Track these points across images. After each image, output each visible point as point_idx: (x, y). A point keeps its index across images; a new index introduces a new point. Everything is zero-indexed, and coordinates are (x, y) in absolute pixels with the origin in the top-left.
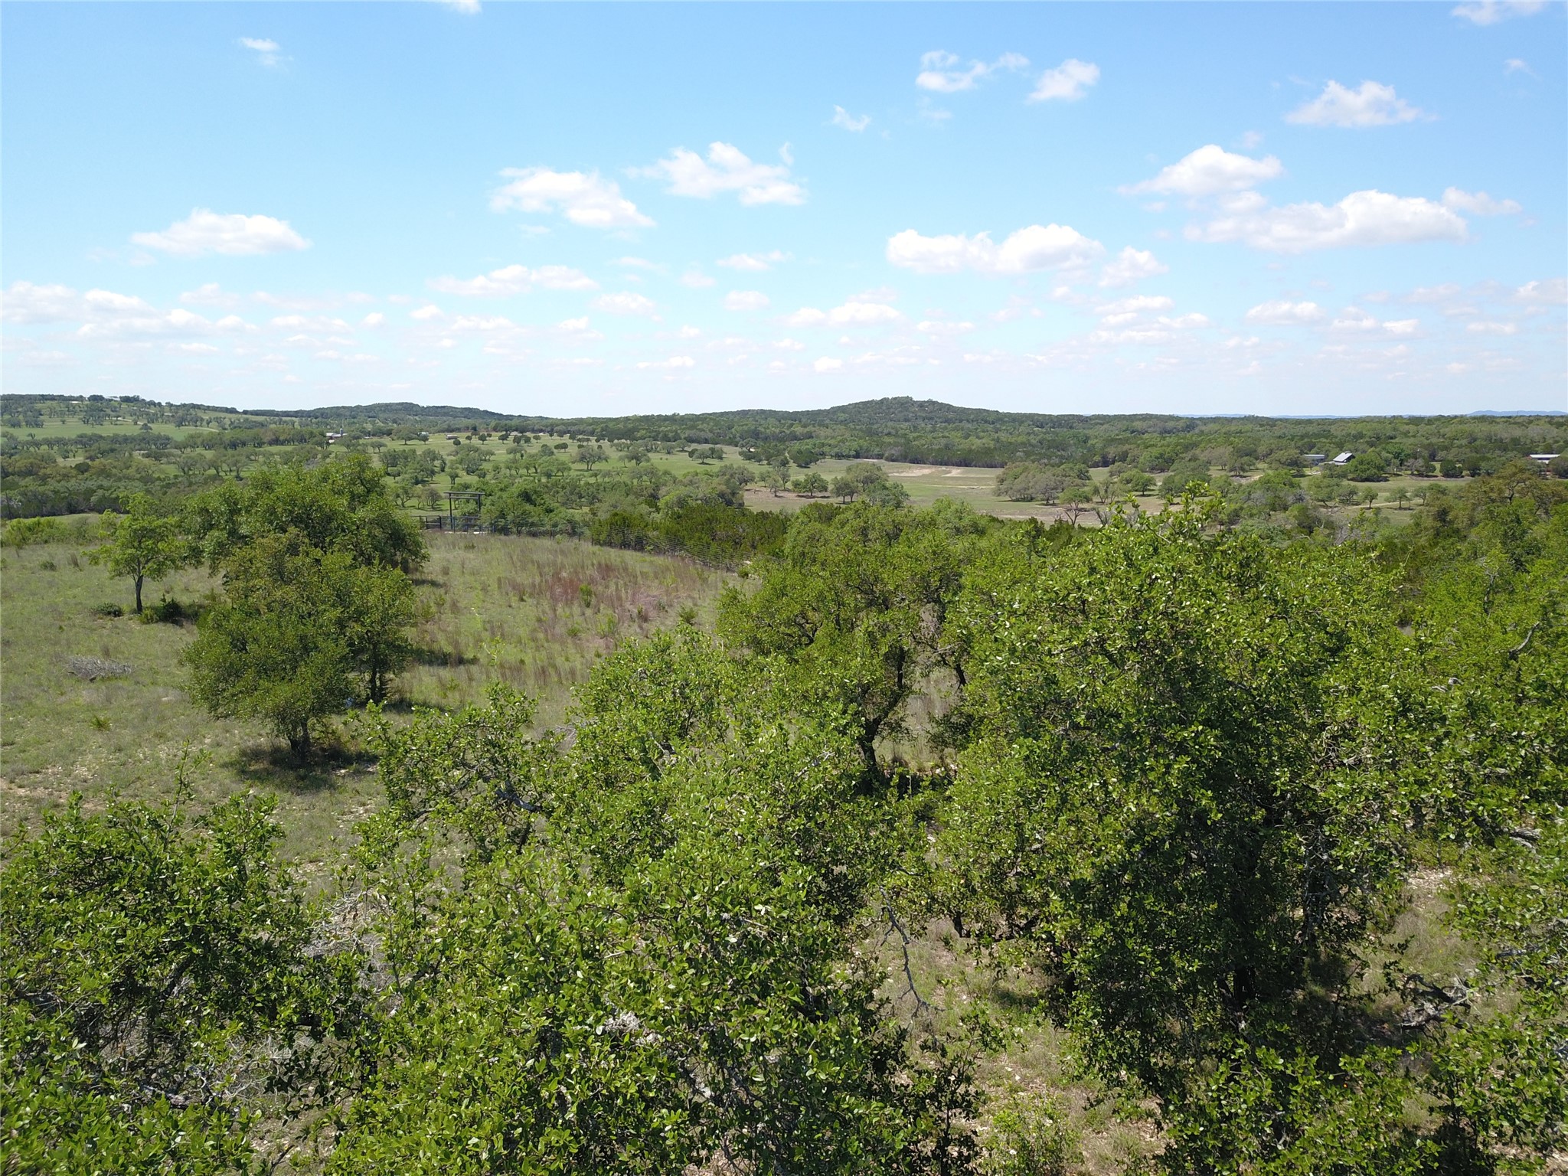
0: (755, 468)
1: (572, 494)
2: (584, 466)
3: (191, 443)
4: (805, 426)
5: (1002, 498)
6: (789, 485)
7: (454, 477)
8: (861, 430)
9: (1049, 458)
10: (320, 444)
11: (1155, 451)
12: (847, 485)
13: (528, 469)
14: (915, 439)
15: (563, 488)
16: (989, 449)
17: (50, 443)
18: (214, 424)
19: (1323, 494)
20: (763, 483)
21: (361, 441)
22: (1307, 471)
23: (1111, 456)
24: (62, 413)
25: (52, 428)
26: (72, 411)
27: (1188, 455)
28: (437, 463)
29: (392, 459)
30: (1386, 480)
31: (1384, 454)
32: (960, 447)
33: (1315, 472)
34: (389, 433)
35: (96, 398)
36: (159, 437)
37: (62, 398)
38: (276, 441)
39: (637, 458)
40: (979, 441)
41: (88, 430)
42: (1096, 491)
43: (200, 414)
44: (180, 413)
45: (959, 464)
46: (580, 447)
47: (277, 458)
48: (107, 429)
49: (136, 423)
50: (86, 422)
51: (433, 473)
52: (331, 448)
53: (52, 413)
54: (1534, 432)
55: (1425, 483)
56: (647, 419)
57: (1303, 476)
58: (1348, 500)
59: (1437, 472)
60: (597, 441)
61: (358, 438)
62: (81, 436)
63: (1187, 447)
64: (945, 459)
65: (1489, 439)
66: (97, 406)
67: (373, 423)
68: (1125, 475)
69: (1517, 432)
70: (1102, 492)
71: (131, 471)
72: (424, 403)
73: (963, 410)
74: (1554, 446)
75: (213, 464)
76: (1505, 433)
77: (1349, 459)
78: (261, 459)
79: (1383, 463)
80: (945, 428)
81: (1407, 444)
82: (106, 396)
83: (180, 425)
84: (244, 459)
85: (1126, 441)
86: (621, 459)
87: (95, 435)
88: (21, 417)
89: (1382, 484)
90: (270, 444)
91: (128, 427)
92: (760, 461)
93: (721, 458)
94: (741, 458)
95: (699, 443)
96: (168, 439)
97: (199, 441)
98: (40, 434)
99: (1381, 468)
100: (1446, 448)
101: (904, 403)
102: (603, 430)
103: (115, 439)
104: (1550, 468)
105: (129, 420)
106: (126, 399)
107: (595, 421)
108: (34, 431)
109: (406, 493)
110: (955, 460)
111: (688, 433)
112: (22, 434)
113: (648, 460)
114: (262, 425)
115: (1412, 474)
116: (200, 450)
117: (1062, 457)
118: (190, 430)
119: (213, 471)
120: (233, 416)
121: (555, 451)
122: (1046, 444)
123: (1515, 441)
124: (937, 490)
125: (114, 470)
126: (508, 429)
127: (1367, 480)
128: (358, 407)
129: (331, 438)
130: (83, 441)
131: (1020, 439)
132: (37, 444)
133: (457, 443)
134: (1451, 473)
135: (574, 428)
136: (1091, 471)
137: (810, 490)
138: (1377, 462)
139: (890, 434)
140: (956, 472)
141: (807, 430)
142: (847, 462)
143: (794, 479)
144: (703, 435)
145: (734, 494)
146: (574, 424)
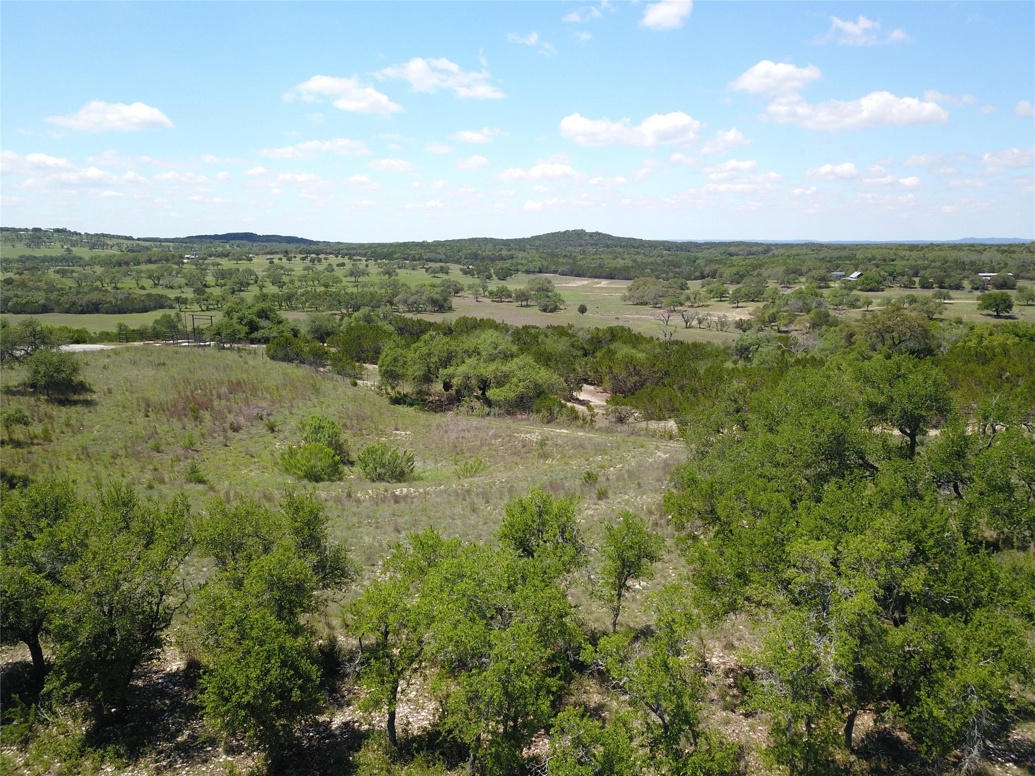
2: (353, 279)
5: (626, 303)
6: (487, 293)
7: (261, 287)
9: (667, 273)
12: (523, 294)
13: (313, 281)
14: (581, 259)
16: (628, 267)
18: (115, 248)
19: (837, 300)
20: (470, 292)
21: (206, 262)
22: (832, 284)
23: (706, 272)
24: (13, 240)
26: (20, 238)
27: (755, 273)
28: (253, 277)
29: (222, 275)
30: (883, 290)
32: (609, 266)
33: (835, 285)
34: (227, 255)
35: (36, 230)
37: (14, 230)
38: (150, 261)
39: (389, 273)
40: (622, 261)
41: (28, 252)
42: (688, 298)
43: (108, 240)
44: (94, 240)
45: (607, 278)
46: (353, 265)
47: (146, 274)
48: (41, 252)
49: (62, 247)
50: (29, 246)
51: (248, 284)
55: (908, 292)
56: (405, 245)
57: (829, 287)
58: (853, 305)
59: (917, 285)
60: (366, 261)
61: (205, 259)
63: (755, 267)
64: (597, 275)
65: (956, 262)
66: (37, 236)
68: (710, 287)
69: (974, 257)
70: (692, 299)
72: (260, 233)
73: (619, 238)
74: (996, 267)
75: (99, 279)
76: (966, 257)
77: (859, 276)
79: (881, 279)
80: (603, 252)
81: (900, 265)
82: (43, 228)
83: (90, 248)
86: (379, 274)
89: (880, 293)
90: (145, 263)
91: (57, 249)
92: (473, 275)
93: (447, 273)
94: (461, 273)
97: (98, 261)
99: (879, 283)
100: (925, 268)
105: (58, 245)
106: (58, 231)
110: (604, 275)
111: (428, 255)
114: (148, 248)
115: (901, 286)
116: (95, 267)
117: (676, 273)
118: (98, 252)
120: (129, 242)
121: (336, 268)
122: (667, 263)
124: (587, 296)
127: (870, 290)
129: (188, 258)
130: (21, 260)
131: (650, 260)
133: (272, 262)
134: (925, 286)
135: (353, 252)
136: (690, 283)
137: (500, 297)
138: (878, 278)
139: (565, 256)
140: (604, 283)
141: (510, 253)
142: (532, 276)
143: (489, 289)
144: (439, 257)
145: (445, 300)
146: (354, 249)
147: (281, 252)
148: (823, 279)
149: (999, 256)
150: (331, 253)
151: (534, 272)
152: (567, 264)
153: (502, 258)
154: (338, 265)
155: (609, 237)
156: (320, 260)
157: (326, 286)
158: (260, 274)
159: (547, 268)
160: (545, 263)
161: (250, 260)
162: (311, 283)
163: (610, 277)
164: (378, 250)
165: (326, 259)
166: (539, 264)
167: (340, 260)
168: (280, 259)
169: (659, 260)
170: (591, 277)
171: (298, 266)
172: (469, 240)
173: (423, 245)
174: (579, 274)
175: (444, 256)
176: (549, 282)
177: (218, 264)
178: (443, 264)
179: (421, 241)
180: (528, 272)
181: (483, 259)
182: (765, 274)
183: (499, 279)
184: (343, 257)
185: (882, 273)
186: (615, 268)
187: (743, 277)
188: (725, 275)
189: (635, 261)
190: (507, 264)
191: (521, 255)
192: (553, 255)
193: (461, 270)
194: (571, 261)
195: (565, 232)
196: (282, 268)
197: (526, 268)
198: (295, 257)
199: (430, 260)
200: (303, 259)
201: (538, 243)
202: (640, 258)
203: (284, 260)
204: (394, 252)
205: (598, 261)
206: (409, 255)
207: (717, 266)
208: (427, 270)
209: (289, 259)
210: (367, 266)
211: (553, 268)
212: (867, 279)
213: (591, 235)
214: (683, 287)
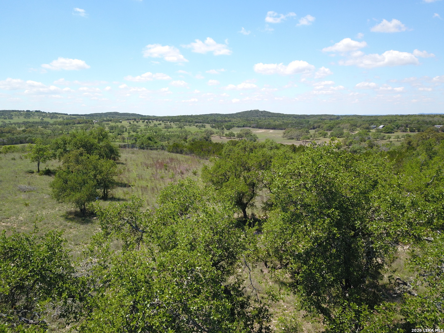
0: (214, 130)
1: (163, 137)
2: (166, 130)
3: (55, 123)
4: (229, 118)
5: (284, 138)
6: (224, 135)
7: (129, 133)
8: (244, 119)
9: (298, 127)
10: (92, 124)
11: (328, 125)
12: (240, 135)
13: (150, 131)
14: (260, 122)
15: (160, 136)
16: (281, 124)
17: (15, 124)
18: (61, 118)
19: (376, 137)
20: (217, 135)
21: (103, 123)
22: (371, 131)
23: (315, 126)
24: (18, 115)
25: (15, 120)
26: (21, 115)
27: (337, 126)
28: (124, 129)
29: (112, 128)
30: (394, 133)
31: (393, 126)
32: (272, 124)
33: (373, 131)
34: (111, 121)
35: (28, 111)
36: (46, 122)
37: (18, 111)
38: (79, 123)
39: (181, 127)
40: (278, 122)
41: (26, 120)
42: (311, 136)
43: (57, 115)
44: (52, 115)
45: (272, 129)
46: (165, 124)
47: (79, 128)
48: (31, 120)
49: (39, 118)
50: (25, 118)
51: (123, 132)
52: (94, 125)
53: (16, 115)
54: (436, 119)
55: (405, 134)
56: (184, 116)
57: (370, 132)
58: (383, 139)
59: (408, 131)
60: (170, 123)
61: (102, 122)
62: (24, 122)
63: (337, 124)
64: (268, 128)
65: (423, 121)
66: (28, 113)
67: (106, 118)
68: (319, 132)
69: (431, 119)
70: (313, 137)
71: (38, 132)
72: (121, 112)
73: (274, 113)
74: (441, 123)
75: (61, 130)
76: (428, 120)
77: (383, 127)
78: (75, 128)
79: (393, 128)
80: (268, 119)
81: (400, 123)
82: (31, 110)
83: (52, 118)
84: (70, 128)
85: (320, 122)
86: (176, 128)
87: (28, 121)
88: (7, 116)
89: (393, 134)
90: (77, 124)
91: (37, 119)
92: (216, 128)
93: (205, 127)
94: (210, 127)
95: (199, 123)
96: (48, 122)
97: (57, 123)
98: (12, 121)
99: (392, 130)
100: (411, 124)
101: (257, 112)
102: (171, 119)
103: (33, 123)
104: (440, 129)
105: (37, 117)
106: (37, 111)
107: (169, 117)
108: (10, 120)
109: (116, 138)
110: (271, 128)
111: (195, 120)
112: (7, 121)
113: (184, 128)
114: (75, 118)
115: (401, 131)
116: (57, 126)
117: (302, 127)
118: (54, 120)
119: (61, 132)
120: (67, 116)
121: (158, 125)
122: (297, 123)
123: (430, 122)
124: (266, 136)
125: (33, 132)
126: (145, 119)
127: (388, 133)
128: (102, 113)
129: (94, 122)
130: (24, 123)
131: (290, 122)
132: (11, 124)
133: (130, 123)
134: (412, 131)
135: (164, 119)
136: (310, 131)
137: (230, 137)
138: (391, 128)
139: (253, 120)
140: (271, 131)
143: (225, 133)
144: (200, 121)
145: (208, 138)
147: (133, 119)
148: (368, 128)
150: (154, 120)
151: (241, 127)
152: (254, 123)
153: (226, 122)
155: (270, 113)
158: (128, 128)
160: (246, 123)
161: (121, 122)
163: (274, 128)
166: (243, 124)
168: (133, 122)
169: (293, 122)
170: (266, 128)
172: (210, 114)
174: (260, 128)
176: (250, 130)
178: (202, 124)
179: (190, 115)
181: (218, 122)
182: (342, 127)
183: (228, 129)
186: (276, 125)
187: (332, 128)
188: (324, 127)
189: (283, 122)
195: (250, 111)
200: (143, 122)
201: (239, 115)
204: (181, 119)
205: (268, 122)
206: (187, 120)
207: (320, 124)
208: (196, 126)
209: (137, 122)
211: (249, 125)
212: (387, 128)
213: (262, 112)
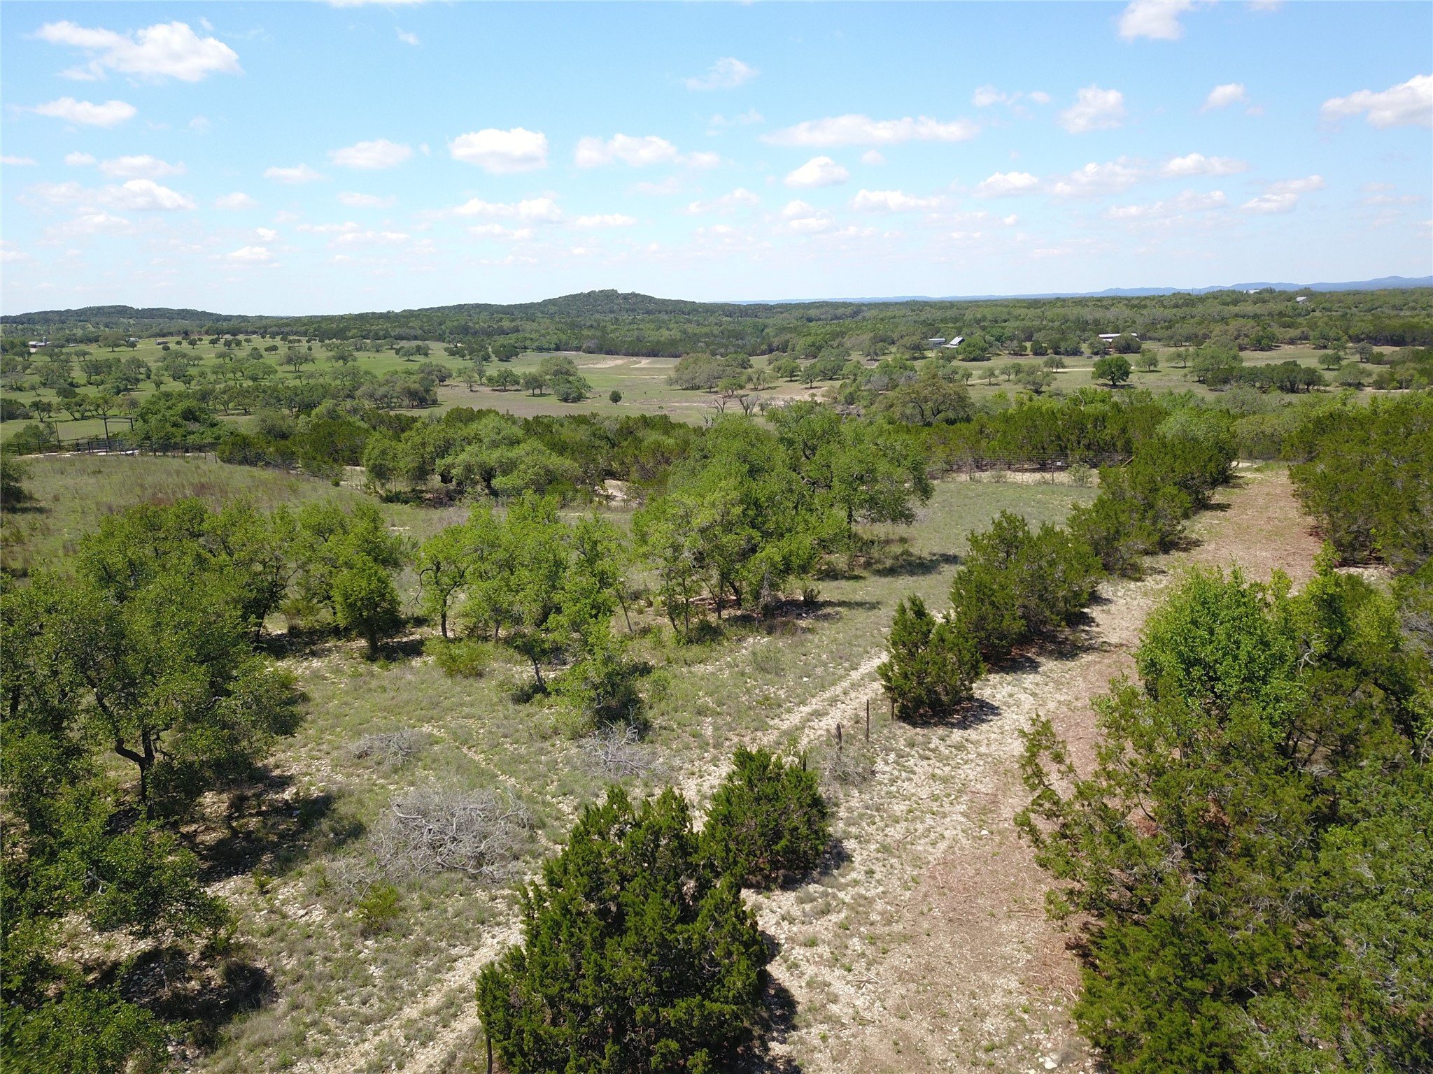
2: (292, 368)
4: (512, 321)
5: (674, 387)
6: (484, 380)
7: (158, 384)
8: (565, 323)
9: (724, 346)
12: (535, 379)
16: (675, 339)
19: (930, 375)
20: (460, 379)
21: (64, 350)
22: (927, 354)
23: (776, 344)
30: (989, 359)
32: (650, 338)
33: (933, 355)
34: (98, 340)
39: (344, 358)
40: (668, 332)
42: (752, 379)
45: (645, 354)
46: (290, 348)
51: (138, 380)
52: (32, 358)
55: (1018, 361)
56: (362, 317)
59: (1028, 351)
60: (308, 342)
61: (63, 346)
63: (835, 335)
64: (636, 350)
65: (1077, 321)
68: (779, 363)
70: (756, 380)
73: (664, 302)
74: (1121, 326)
77: (960, 343)
79: (987, 345)
80: (641, 320)
81: (1009, 327)
85: (795, 329)
86: (329, 359)
89: (981, 363)
92: (463, 356)
93: (426, 355)
94: (446, 354)
95: (408, 339)
99: (984, 350)
100: (1041, 329)
101: (610, 296)
102: (316, 329)
109: (107, 402)
110: (644, 351)
111: (398, 331)
113: (355, 360)
115: (1009, 354)
117: (734, 344)
121: (265, 353)
122: (727, 334)
123: (1091, 323)
124: (618, 381)
126: (220, 332)
127: (974, 360)
131: (705, 330)
133: (166, 348)
134: (1038, 352)
135: (287, 329)
136: (754, 359)
137: (503, 384)
138: (982, 344)
139: (591, 326)
140: (645, 362)
141: (514, 324)
142: (546, 355)
143: (488, 374)
144: (412, 332)
145: (427, 391)
146: (287, 325)
147: (178, 333)
148: (917, 347)
149: (1127, 313)
150: (254, 333)
151: (548, 350)
152: (593, 337)
153: (503, 332)
154: (267, 349)
155: (650, 299)
156: (239, 343)
157: (254, 379)
158: (154, 366)
159: (566, 344)
160: (564, 337)
161: (133, 345)
162: (231, 375)
163: (653, 353)
164: (324, 325)
165: (248, 341)
166: (555, 339)
167: (269, 342)
168: (179, 343)
169: (716, 330)
170: (628, 354)
171: (207, 352)
172: (455, 307)
173: (388, 317)
174: (610, 351)
175: (420, 332)
176: (570, 362)
177: (85, 354)
178: (419, 343)
179: (385, 311)
180: (540, 349)
181: (476, 333)
182: (848, 345)
183: (501, 360)
184: (273, 337)
185: (988, 337)
186: (658, 342)
187: (819, 348)
188: (798, 348)
189: (684, 332)
190: (510, 340)
191: (529, 326)
192: (574, 326)
193: (446, 350)
194: (599, 333)
195: (589, 294)
196: (184, 356)
197: (536, 344)
198: (201, 340)
199: (401, 338)
200: (213, 342)
201: (552, 309)
202: (691, 328)
203: (185, 344)
204: (348, 329)
205: (636, 333)
206: (370, 331)
207: (788, 336)
208: (397, 352)
209: (193, 343)
210: (310, 349)
211: (575, 343)
212: (969, 346)
213: (626, 297)
214: (745, 365)
